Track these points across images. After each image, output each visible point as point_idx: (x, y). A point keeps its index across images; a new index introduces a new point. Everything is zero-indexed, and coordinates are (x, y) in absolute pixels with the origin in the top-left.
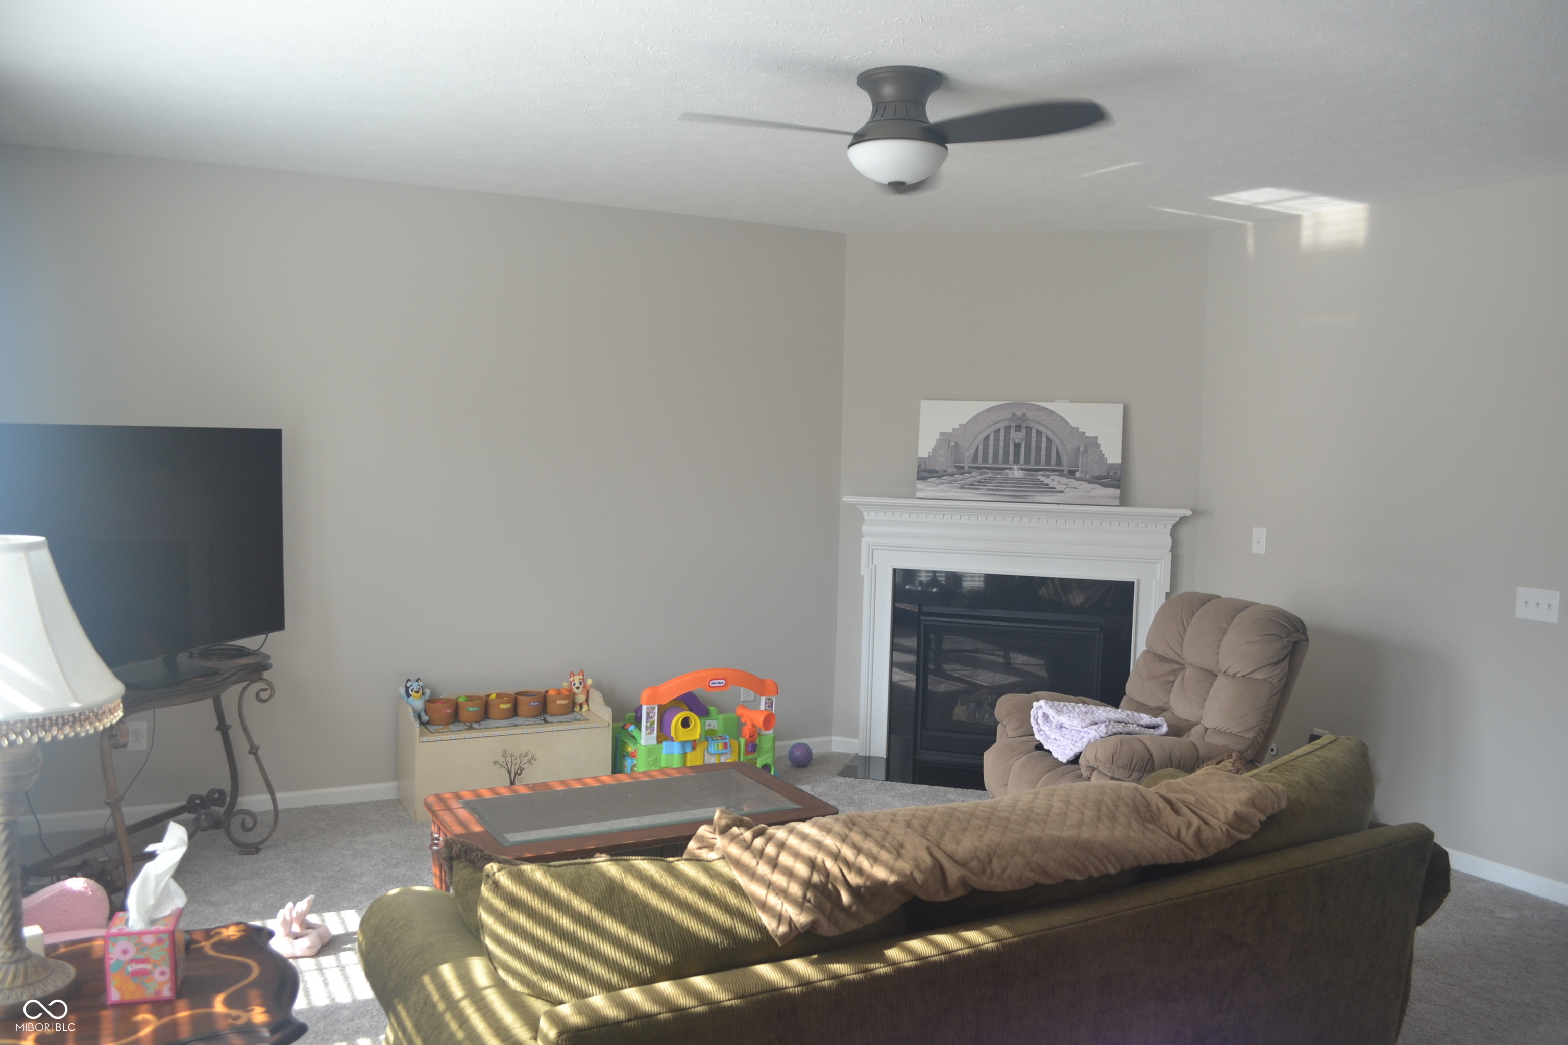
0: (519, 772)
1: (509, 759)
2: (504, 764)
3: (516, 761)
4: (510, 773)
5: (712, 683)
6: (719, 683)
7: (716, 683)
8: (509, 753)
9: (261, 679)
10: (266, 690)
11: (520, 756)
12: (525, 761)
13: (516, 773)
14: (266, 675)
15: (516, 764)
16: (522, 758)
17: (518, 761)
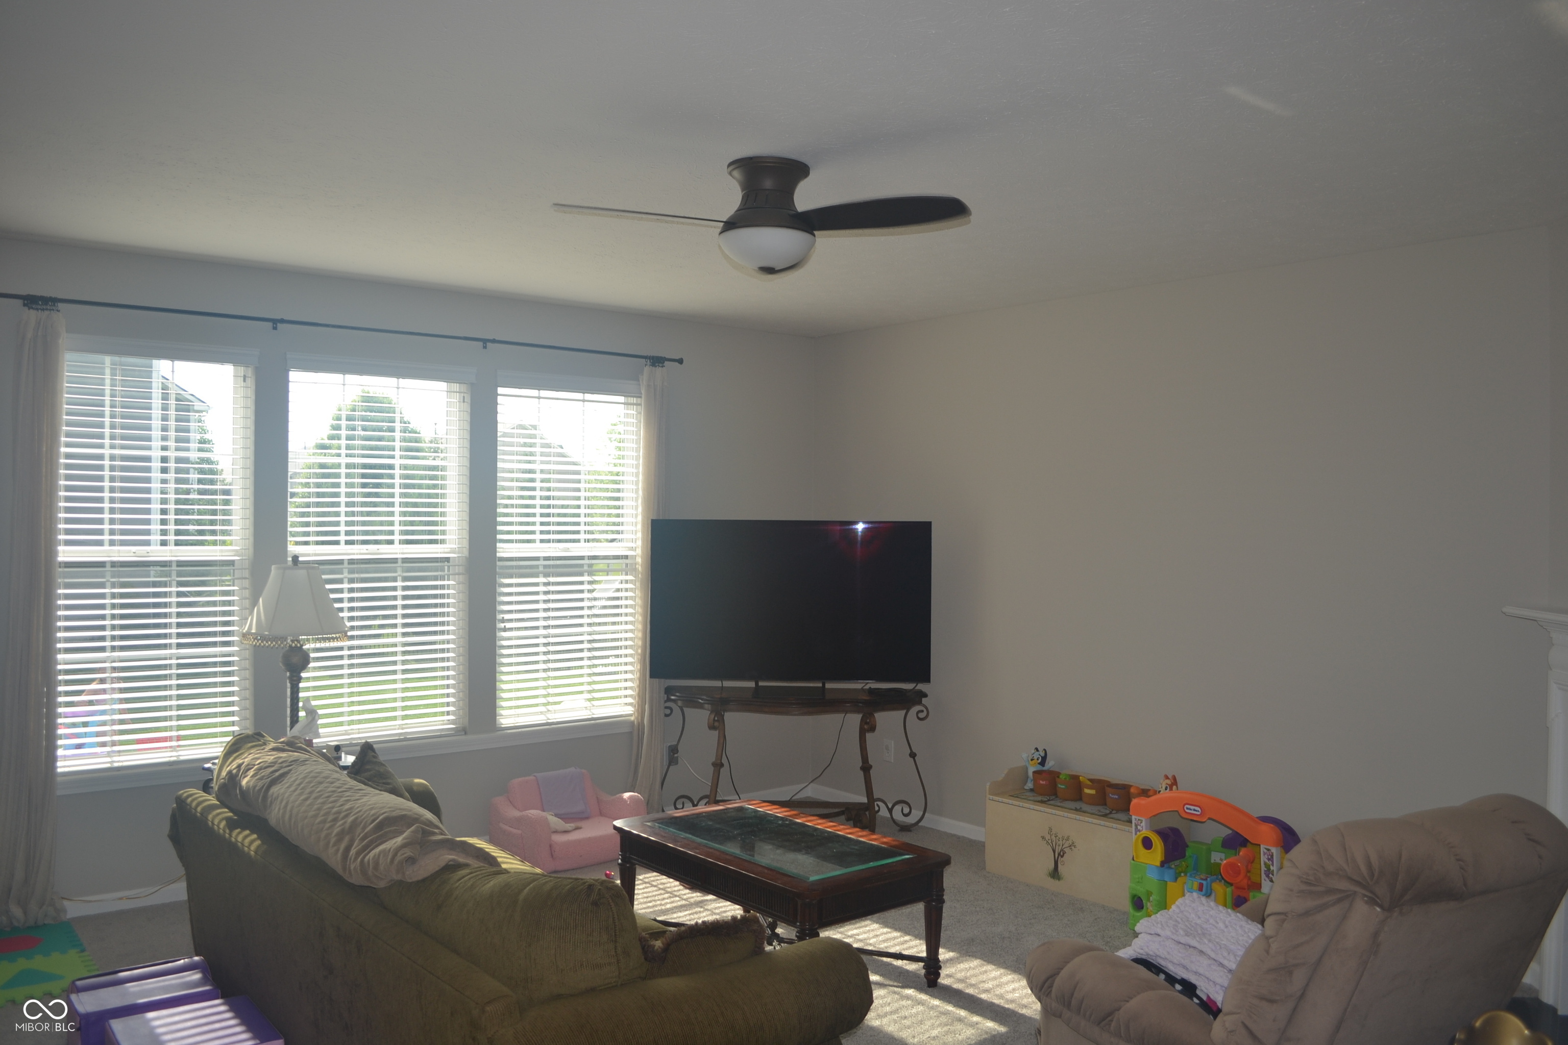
0: (1062, 854)
1: (1053, 837)
2: (1050, 841)
3: (1059, 842)
4: (1054, 852)
5: (1187, 808)
6: (1195, 810)
7: (1191, 810)
8: (1054, 832)
9: (920, 703)
10: (922, 711)
11: (1063, 837)
12: (1066, 845)
13: (1059, 854)
14: (924, 700)
15: (1059, 846)
16: (1064, 841)
17: (1061, 842)
